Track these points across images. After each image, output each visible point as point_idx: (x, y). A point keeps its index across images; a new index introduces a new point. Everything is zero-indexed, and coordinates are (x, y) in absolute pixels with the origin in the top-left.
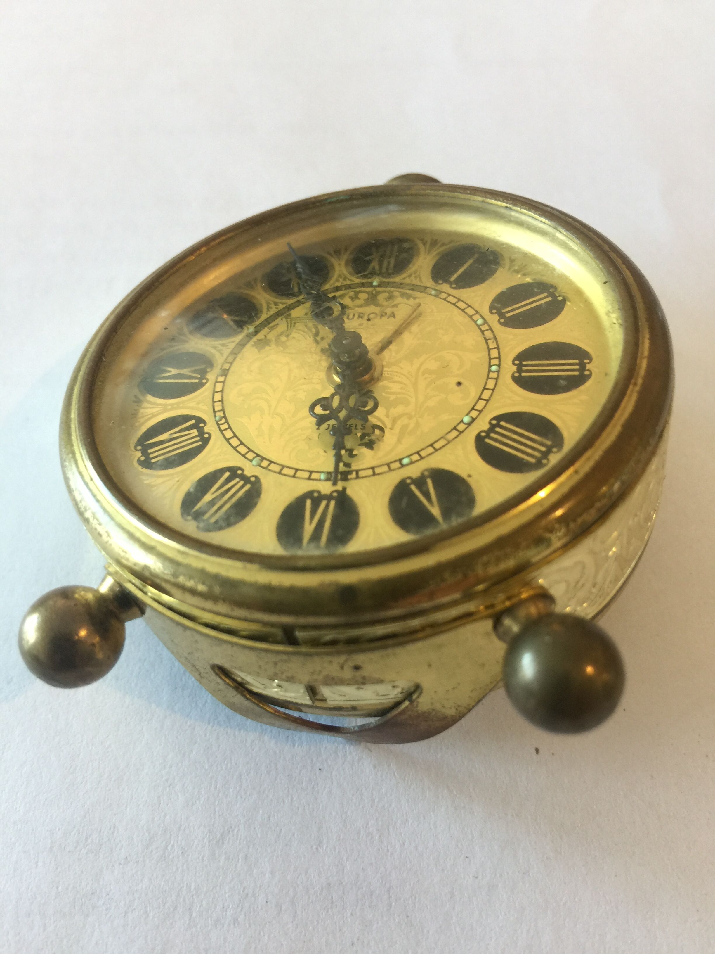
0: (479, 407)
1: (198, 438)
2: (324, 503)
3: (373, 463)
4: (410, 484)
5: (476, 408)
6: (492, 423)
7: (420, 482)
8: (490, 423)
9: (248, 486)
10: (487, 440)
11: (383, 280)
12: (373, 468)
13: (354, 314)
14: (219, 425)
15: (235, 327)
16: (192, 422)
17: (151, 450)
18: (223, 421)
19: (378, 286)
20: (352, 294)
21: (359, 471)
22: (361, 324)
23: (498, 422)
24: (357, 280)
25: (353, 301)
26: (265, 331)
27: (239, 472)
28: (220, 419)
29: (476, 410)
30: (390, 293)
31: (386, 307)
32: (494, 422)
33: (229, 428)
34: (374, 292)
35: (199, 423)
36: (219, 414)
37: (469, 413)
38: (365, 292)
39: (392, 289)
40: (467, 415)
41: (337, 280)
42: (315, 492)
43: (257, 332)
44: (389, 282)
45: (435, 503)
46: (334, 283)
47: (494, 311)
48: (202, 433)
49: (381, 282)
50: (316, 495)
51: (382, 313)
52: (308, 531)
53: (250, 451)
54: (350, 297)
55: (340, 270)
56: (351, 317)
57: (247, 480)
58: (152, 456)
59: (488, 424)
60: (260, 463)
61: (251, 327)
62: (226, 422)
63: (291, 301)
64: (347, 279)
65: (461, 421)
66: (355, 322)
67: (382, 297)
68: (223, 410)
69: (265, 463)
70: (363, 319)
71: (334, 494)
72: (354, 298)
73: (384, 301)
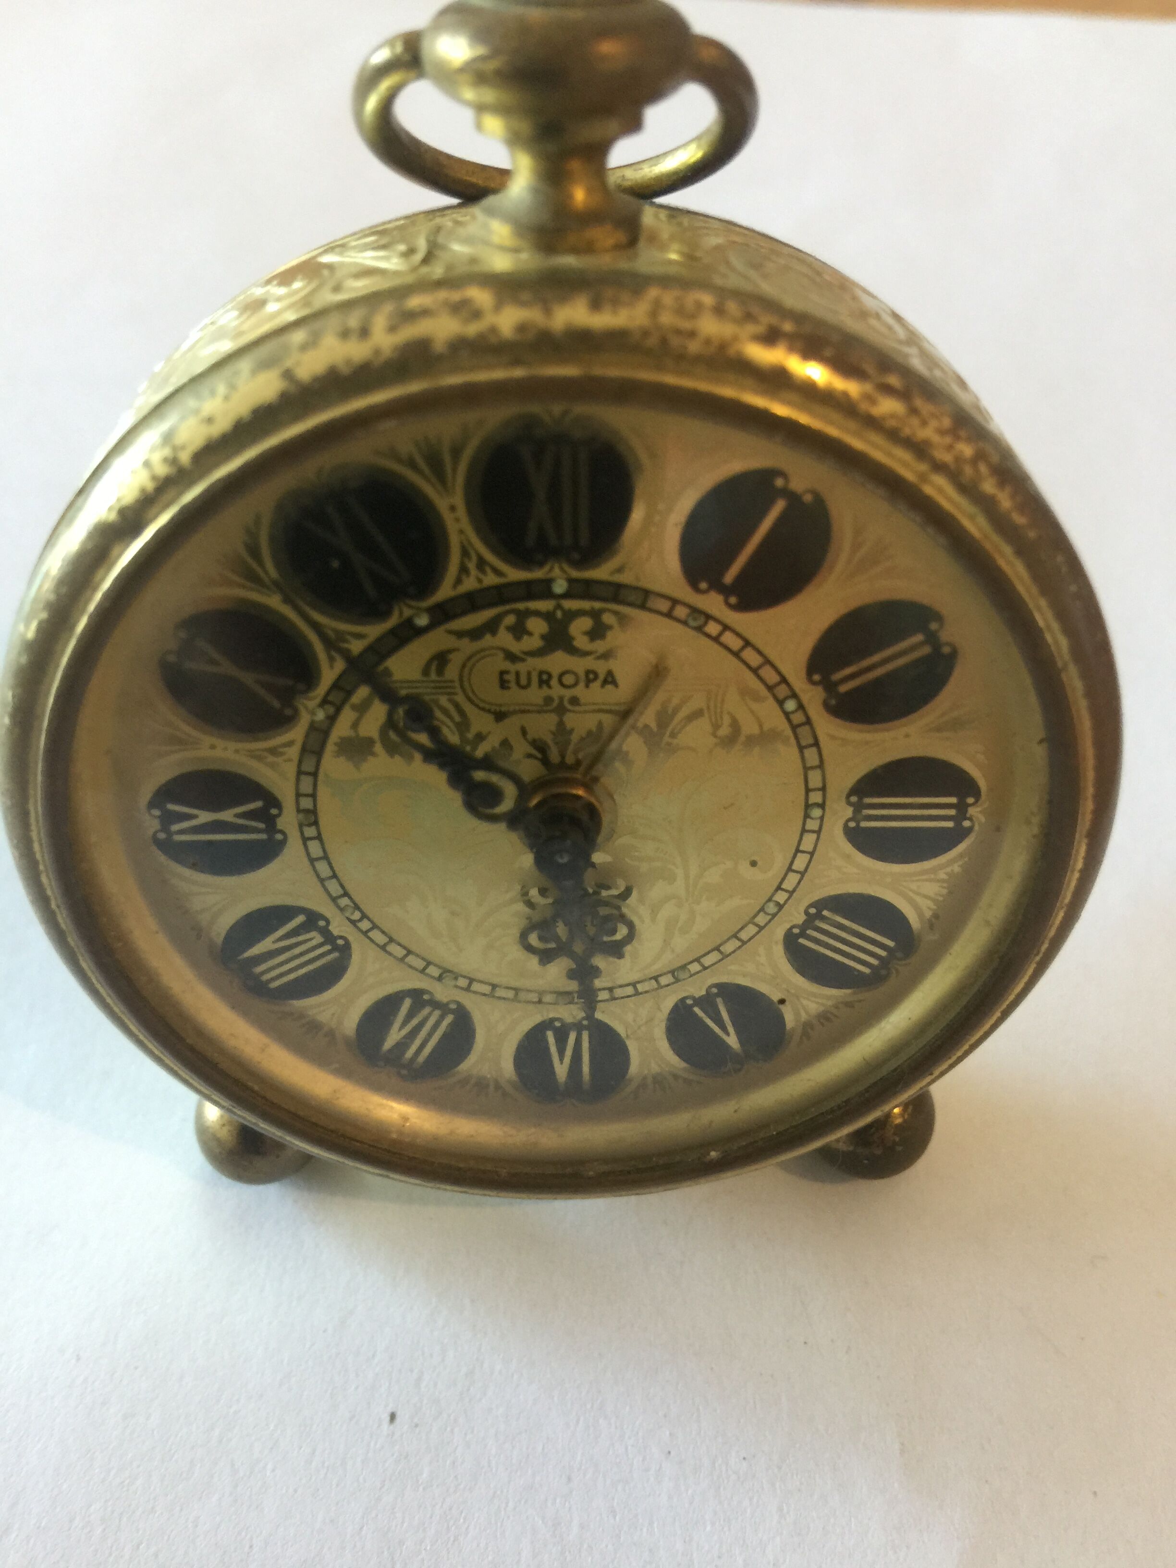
0: (788, 885)
1: (328, 947)
2: (572, 1037)
3: (634, 977)
4: (691, 1006)
5: (784, 886)
6: (809, 913)
7: (707, 1002)
8: (806, 912)
9: (449, 1019)
10: (801, 941)
11: (575, 574)
12: (634, 985)
13: (529, 674)
14: (354, 923)
15: (276, 704)
16: (300, 919)
17: (259, 969)
18: (357, 915)
19: (567, 595)
20: (510, 620)
21: (611, 990)
22: (548, 700)
23: (819, 912)
24: (515, 574)
25: (518, 638)
26: (347, 716)
27: (426, 997)
28: (350, 910)
29: (783, 890)
30: (595, 615)
31: (593, 656)
32: (813, 911)
33: (375, 926)
34: (559, 614)
35: (313, 920)
36: (344, 901)
37: (773, 895)
38: (537, 613)
39: (597, 605)
40: (770, 900)
41: (464, 569)
42: (556, 1021)
43: (332, 719)
44: (588, 583)
45: (731, 1030)
46: (458, 581)
47: (817, 677)
48: (329, 937)
49: (571, 581)
50: (557, 1024)
51: (588, 672)
52: (561, 1070)
53: (429, 963)
54: (509, 629)
55: (461, 532)
56: (523, 681)
57: (443, 1008)
58: (265, 978)
59: (803, 914)
60: (453, 983)
61: (312, 704)
62: (364, 916)
63: (374, 631)
64: (488, 570)
65: (762, 909)
66: (535, 695)
67: (579, 628)
68: (346, 894)
69: (463, 982)
70: (550, 687)
71: (585, 1023)
72: (519, 631)
73: (586, 639)
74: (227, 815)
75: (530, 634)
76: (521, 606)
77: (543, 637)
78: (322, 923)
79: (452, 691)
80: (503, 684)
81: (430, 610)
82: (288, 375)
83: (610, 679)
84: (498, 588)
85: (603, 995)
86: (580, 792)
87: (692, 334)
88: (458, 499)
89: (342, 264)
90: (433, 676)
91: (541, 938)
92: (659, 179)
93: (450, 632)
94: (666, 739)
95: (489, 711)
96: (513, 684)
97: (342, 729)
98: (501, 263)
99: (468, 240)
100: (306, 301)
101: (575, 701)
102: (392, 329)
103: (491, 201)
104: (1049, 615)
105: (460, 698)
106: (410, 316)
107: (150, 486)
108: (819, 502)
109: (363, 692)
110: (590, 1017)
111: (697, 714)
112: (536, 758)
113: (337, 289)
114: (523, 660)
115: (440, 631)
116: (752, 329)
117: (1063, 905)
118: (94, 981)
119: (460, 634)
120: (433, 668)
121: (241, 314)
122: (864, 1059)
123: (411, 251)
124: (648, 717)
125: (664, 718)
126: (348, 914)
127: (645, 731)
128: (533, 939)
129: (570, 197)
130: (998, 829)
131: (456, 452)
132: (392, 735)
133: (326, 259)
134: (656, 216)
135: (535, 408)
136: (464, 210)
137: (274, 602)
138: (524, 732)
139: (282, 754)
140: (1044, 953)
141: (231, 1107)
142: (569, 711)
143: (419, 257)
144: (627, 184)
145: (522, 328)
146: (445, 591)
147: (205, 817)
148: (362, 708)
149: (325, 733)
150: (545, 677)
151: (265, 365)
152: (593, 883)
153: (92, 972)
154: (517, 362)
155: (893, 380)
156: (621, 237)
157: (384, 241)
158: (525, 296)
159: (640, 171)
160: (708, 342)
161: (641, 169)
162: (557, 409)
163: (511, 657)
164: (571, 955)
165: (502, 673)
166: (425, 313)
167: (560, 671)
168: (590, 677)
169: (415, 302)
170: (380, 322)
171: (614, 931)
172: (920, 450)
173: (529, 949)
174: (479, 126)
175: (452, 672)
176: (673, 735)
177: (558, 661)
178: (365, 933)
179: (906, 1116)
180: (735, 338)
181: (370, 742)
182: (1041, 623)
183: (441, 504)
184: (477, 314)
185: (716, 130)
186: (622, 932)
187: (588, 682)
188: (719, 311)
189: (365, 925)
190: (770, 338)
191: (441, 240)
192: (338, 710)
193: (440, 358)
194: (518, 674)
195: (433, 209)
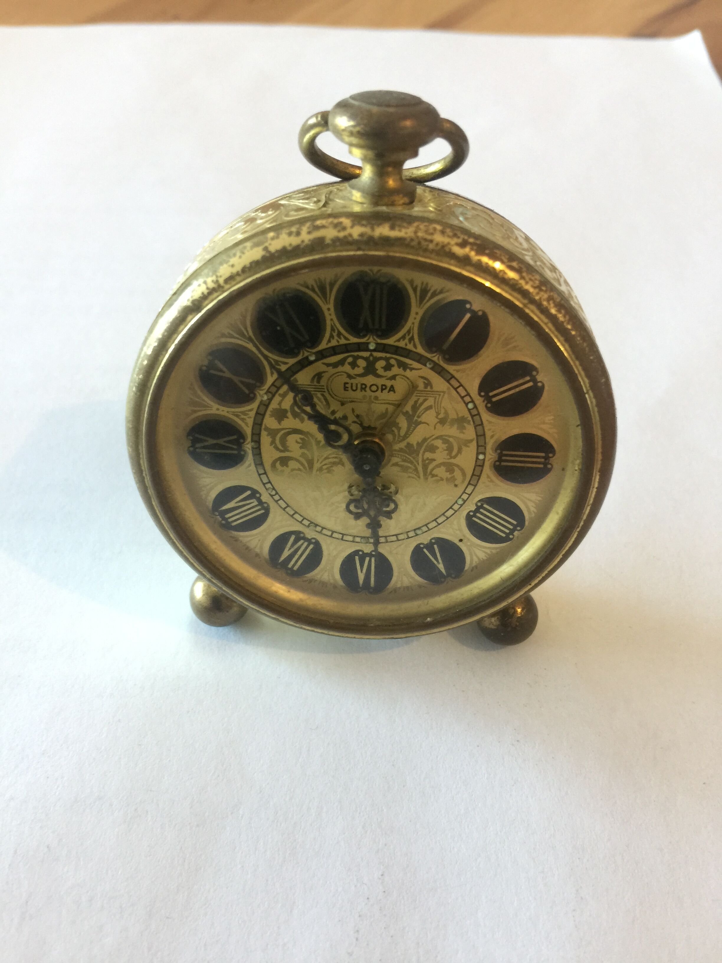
0: (468, 491)
1: (259, 507)
2: (367, 559)
3: (397, 531)
4: (423, 548)
5: (466, 491)
6: (477, 505)
7: (430, 546)
8: (476, 505)
9: (311, 546)
10: (474, 519)
11: (379, 341)
12: (396, 535)
13: (357, 384)
14: (272, 496)
15: (247, 391)
16: (249, 493)
17: (227, 516)
18: (274, 493)
19: (374, 350)
20: (350, 360)
21: (386, 537)
22: (364, 397)
23: (482, 505)
24: (354, 340)
25: (353, 368)
26: (277, 398)
27: (302, 535)
28: (271, 490)
29: (466, 493)
30: (387, 359)
31: (385, 378)
32: (479, 504)
33: (281, 498)
34: (371, 358)
35: (254, 494)
36: (269, 486)
37: (461, 496)
38: (362, 358)
39: (388, 355)
40: (460, 497)
41: (332, 336)
42: (360, 551)
43: (270, 400)
44: (385, 345)
45: (440, 561)
46: (329, 341)
47: (483, 394)
48: (260, 503)
49: (377, 344)
50: (361, 553)
51: (382, 385)
52: (361, 577)
53: (304, 518)
54: (349, 364)
55: (332, 320)
56: (354, 388)
57: (309, 541)
58: (230, 520)
59: (475, 505)
60: (314, 528)
61: (262, 392)
62: (277, 493)
63: (292, 361)
64: (342, 337)
65: (456, 502)
66: (359, 394)
67: (380, 364)
68: (270, 482)
69: (319, 529)
70: (365, 391)
71: (374, 553)
72: (354, 365)
73: (382, 370)
74: (221, 441)
75: (358, 367)
76: (356, 354)
77: (364, 368)
78: (258, 495)
79: (323, 390)
80: (346, 389)
81: (316, 353)
82: (266, 249)
83: (392, 389)
84: (346, 345)
85: (382, 540)
86: (377, 440)
87: (431, 241)
88: (331, 306)
89: (290, 205)
90: (315, 383)
91: (356, 507)
92: (428, 175)
93: (323, 364)
94: (416, 418)
95: (338, 401)
96: (350, 389)
97: (274, 405)
98: (357, 209)
99: (343, 198)
100: (274, 220)
101: (376, 398)
102: (309, 233)
103: (354, 181)
104: (580, 368)
105: (327, 394)
106: (317, 228)
107: (206, 292)
108: (485, 315)
109: (285, 388)
110: (376, 550)
111: (430, 408)
112: (359, 424)
113: (287, 215)
114: (354, 378)
115: (319, 363)
116: (455, 240)
117: (589, 504)
118: (157, 511)
119: (328, 365)
120: (315, 380)
121: (245, 224)
122: (502, 579)
123: (319, 201)
124: (408, 408)
125: (415, 408)
126: (269, 492)
127: (406, 414)
128: (352, 508)
129: (387, 182)
130: (563, 469)
131: (332, 285)
132: (296, 409)
133: (282, 202)
134: (424, 191)
135: (366, 269)
136: (342, 184)
137: (250, 346)
138: (353, 410)
139: (247, 414)
140: (581, 527)
141: (210, 578)
142: (373, 402)
143: (321, 204)
144: (414, 176)
145: (361, 235)
146: (323, 345)
147: (211, 441)
148: (284, 396)
149: (267, 406)
150: (364, 386)
151: (257, 245)
152: (381, 485)
153: (157, 507)
154: (359, 249)
155: (515, 264)
156: (406, 200)
157: (307, 196)
158: (364, 222)
159: (420, 171)
160: (437, 244)
161: (420, 170)
162: (375, 269)
163: (349, 376)
164: (369, 516)
165: (346, 383)
166: (323, 227)
167: (371, 384)
168: (383, 388)
169: (318, 223)
170: (305, 229)
171: (388, 506)
172: (525, 294)
173: (350, 512)
174: (350, 152)
175: (323, 382)
176: (419, 417)
177: (370, 380)
178: (277, 501)
179: (523, 614)
180: (449, 244)
181: (285, 411)
182: (577, 372)
183: (324, 307)
184: (344, 229)
185: (451, 156)
186: (392, 506)
187: (382, 390)
188: (443, 232)
189: (277, 497)
190: (463, 245)
191: (331, 197)
192: (274, 396)
193: (328, 245)
194: (352, 384)
195: (328, 183)
